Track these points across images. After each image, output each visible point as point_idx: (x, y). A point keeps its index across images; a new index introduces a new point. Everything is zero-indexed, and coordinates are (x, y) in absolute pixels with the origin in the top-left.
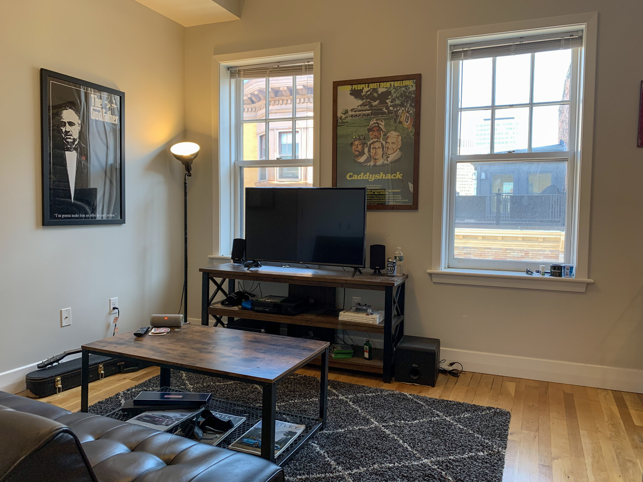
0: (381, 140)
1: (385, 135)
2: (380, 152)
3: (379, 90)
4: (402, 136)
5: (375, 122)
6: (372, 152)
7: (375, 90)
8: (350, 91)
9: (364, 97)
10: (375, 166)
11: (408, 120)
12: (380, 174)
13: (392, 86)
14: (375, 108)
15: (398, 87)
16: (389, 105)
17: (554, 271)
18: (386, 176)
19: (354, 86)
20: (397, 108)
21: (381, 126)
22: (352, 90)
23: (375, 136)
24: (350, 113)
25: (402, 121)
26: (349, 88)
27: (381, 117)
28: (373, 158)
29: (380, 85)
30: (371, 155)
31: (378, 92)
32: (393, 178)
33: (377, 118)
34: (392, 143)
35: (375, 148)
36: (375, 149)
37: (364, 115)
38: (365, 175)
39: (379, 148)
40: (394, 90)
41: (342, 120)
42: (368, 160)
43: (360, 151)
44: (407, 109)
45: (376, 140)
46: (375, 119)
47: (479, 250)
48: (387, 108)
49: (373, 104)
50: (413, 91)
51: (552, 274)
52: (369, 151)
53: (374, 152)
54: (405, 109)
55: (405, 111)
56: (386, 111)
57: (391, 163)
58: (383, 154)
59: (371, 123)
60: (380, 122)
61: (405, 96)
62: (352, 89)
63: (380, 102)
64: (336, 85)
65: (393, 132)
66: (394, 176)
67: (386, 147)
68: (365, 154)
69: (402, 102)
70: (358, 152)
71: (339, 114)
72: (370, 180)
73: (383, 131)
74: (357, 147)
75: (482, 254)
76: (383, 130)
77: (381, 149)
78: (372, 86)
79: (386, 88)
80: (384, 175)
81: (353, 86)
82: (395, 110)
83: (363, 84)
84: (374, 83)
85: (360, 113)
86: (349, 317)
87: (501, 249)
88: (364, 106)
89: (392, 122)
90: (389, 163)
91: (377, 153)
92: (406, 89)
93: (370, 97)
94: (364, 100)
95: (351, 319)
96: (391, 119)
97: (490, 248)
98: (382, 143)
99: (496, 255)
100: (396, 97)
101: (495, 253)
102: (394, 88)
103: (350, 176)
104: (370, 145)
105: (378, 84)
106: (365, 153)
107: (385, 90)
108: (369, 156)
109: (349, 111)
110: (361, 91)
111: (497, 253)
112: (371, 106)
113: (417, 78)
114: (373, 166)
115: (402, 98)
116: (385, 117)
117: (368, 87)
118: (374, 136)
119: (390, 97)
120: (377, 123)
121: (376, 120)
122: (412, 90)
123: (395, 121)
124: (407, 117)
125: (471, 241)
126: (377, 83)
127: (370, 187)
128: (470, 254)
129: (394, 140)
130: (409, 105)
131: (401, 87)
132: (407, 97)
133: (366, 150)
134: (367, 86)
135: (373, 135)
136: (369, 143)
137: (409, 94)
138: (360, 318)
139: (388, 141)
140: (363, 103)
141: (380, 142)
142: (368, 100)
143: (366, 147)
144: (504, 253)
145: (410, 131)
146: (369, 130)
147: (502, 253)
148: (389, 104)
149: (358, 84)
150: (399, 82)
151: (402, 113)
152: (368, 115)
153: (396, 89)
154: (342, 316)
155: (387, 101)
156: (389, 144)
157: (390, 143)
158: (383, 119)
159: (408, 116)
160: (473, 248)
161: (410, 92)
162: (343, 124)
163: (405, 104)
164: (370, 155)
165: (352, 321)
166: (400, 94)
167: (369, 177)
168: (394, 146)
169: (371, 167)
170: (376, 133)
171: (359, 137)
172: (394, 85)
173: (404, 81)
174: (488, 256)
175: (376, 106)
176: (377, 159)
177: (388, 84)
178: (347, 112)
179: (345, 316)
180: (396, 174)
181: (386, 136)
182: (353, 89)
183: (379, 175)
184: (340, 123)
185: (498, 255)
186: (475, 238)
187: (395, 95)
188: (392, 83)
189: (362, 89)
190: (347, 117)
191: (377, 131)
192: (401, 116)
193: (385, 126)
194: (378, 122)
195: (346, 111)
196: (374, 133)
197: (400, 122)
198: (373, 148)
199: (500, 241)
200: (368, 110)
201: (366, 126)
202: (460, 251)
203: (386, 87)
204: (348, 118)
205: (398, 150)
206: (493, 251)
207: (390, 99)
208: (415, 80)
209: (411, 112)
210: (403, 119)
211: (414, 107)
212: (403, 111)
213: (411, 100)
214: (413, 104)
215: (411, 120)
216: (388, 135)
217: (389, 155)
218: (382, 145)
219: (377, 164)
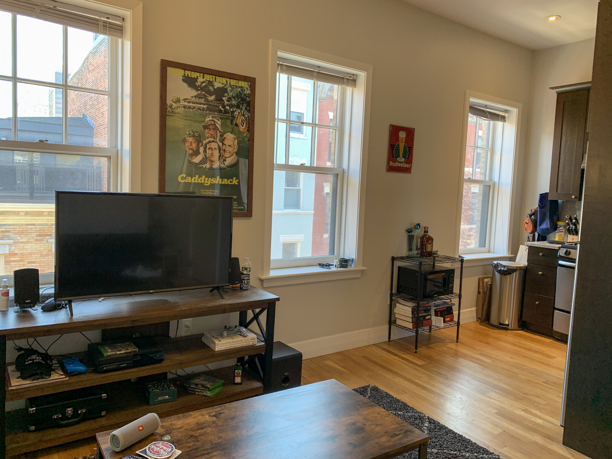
0: (218, 140)
1: (221, 136)
2: (216, 153)
4: (238, 139)
5: (211, 119)
6: (208, 152)
7: (210, 83)
8: (183, 76)
9: (199, 88)
10: (211, 168)
11: (244, 123)
12: (216, 178)
13: (228, 83)
14: (211, 103)
15: (234, 85)
16: (225, 104)
17: (344, 264)
18: (222, 181)
19: (187, 73)
20: (233, 109)
21: (217, 125)
22: (184, 76)
23: (211, 135)
24: (183, 103)
25: (238, 123)
26: (182, 72)
27: (217, 114)
28: (209, 160)
29: (215, 78)
30: (207, 156)
31: (214, 86)
32: (229, 183)
33: (213, 115)
34: (229, 146)
35: (212, 148)
36: (211, 150)
37: (199, 109)
38: (200, 179)
39: (215, 149)
40: (230, 88)
41: (172, 109)
42: (204, 161)
43: (195, 149)
44: (242, 112)
45: (212, 139)
46: (211, 116)
47: (20, 227)
48: (224, 107)
49: (209, 98)
50: (248, 94)
52: (205, 151)
53: (210, 153)
54: (241, 112)
55: (241, 114)
56: (223, 109)
57: (228, 167)
58: (220, 156)
59: (207, 120)
60: (217, 121)
61: (240, 97)
63: (216, 97)
64: (165, 65)
65: (229, 134)
66: (231, 182)
67: (223, 149)
68: (201, 154)
69: (238, 103)
70: (192, 151)
71: (169, 102)
72: (205, 184)
73: (220, 131)
74: (191, 144)
75: (24, 232)
77: (218, 151)
78: (208, 77)
79: (223, 84)
81: (186, 71)
82: (231, 110)
83: (198, 72)
84: (210, 75)
85: (195, 105)
86: (227, 344)
87: (47, 225)
88: (199, 98)
89: (229, 122)
90: (225, 167)
91: (213, 155)
92: (242, 90)
93: (205, 89)
94: (199, 92)
95: (229, 346)
96: (227, 119)
97: (34, 225)
98: (218, 144)
99: (40, 231)
100: (233, 97)
101: (39, 229)
102: (231, 86)
103: (183, 178)
104: (206, 145)
105: (214, 77)
106: (200, 153)
107: (221, 86)
108: (204, 157)
109: (181, 100)
110: (196, 79)
111: (41, 229)
112: (207, 100)
113: (252, 81)
114: (209, 169)
115: (238, 99)
116: (222, 116)
117: (203, 78)
118: (210, 135)
119: (226, 94)
121: (213, 117)
122: (247, 93)
123: (232, 123)
124: (243, 120)
125: (11, 217)
126: (212, 75)
127: (205, 192)
128: (9, 232)
129: (231, 143)
130: (244, 108)
131: (237, 87)
132: (243, 99)
133: (202, 149)
134: (202, 76)
135: (209, 133)
136: (204, 142)
137: (244, 96)
138: (239, 343)
139: (224, 143)
140: (198, 95)
141: (217, 142)
142: (203, 92)
143: (202, 146)
144: (49, 229)
145: (245, 135)
146: (205, 127)
147: (47, 229)
148: (226, 102)
149: (192, 71)
150: (235, 81)
151: (238, 115)
152: (203, 109)
153: (232, 88)
154: (219, 346)
155: (224, 99)
156: (225, 146)
157: (227, 146)
158: (220, 118)
159: (244, 120)
160: (13, 225)
162: (173, 115)
163: (241, 106)
164: (205, 155)
165: (231, 348)
166: (236, 94)
167: (204, 181)
168: (231, 149)
169: (207, 170)
170: (212, 132)
171: (194, 133)
172: (230, 83)
173: (239, 81)
174: (31, 233)
175: (211, 101)
176: (213, 162)
177: (224, 80)
178: (178, 101)
179: (222, 345)
180: (233, 179)
181: (223, 136)
182: (186, 75)
183: (215, 179)
184: (170, 112)
185: (43, 231)
186: (17, 213)
187: (231, 94)
188: (228, 80)
189: (196, 77)
190: (179, 107)
191: (213, 130)
192: (237, 118)
193: (222, 126)
195: (177, 99)
196: (210, 132)
197: (237, 125)
198: (209, 149)
199: (45, 216)
200: (204, 104)
201: (201, 122)
203: (222, 82)
204: (180, 108)
205: (235, 154)
206: (37, 227)
207: (227, 97)
208: (249, 83)
209: (246, 116)
210: (239, 121)
211: (249, 111)
212: (239, 113)
213: (246, 103)
214: (248, 108)
215: (246, 125)
216: (225, 136)
217: (226, 158)
218: (219, 146)
219: (214, 167)
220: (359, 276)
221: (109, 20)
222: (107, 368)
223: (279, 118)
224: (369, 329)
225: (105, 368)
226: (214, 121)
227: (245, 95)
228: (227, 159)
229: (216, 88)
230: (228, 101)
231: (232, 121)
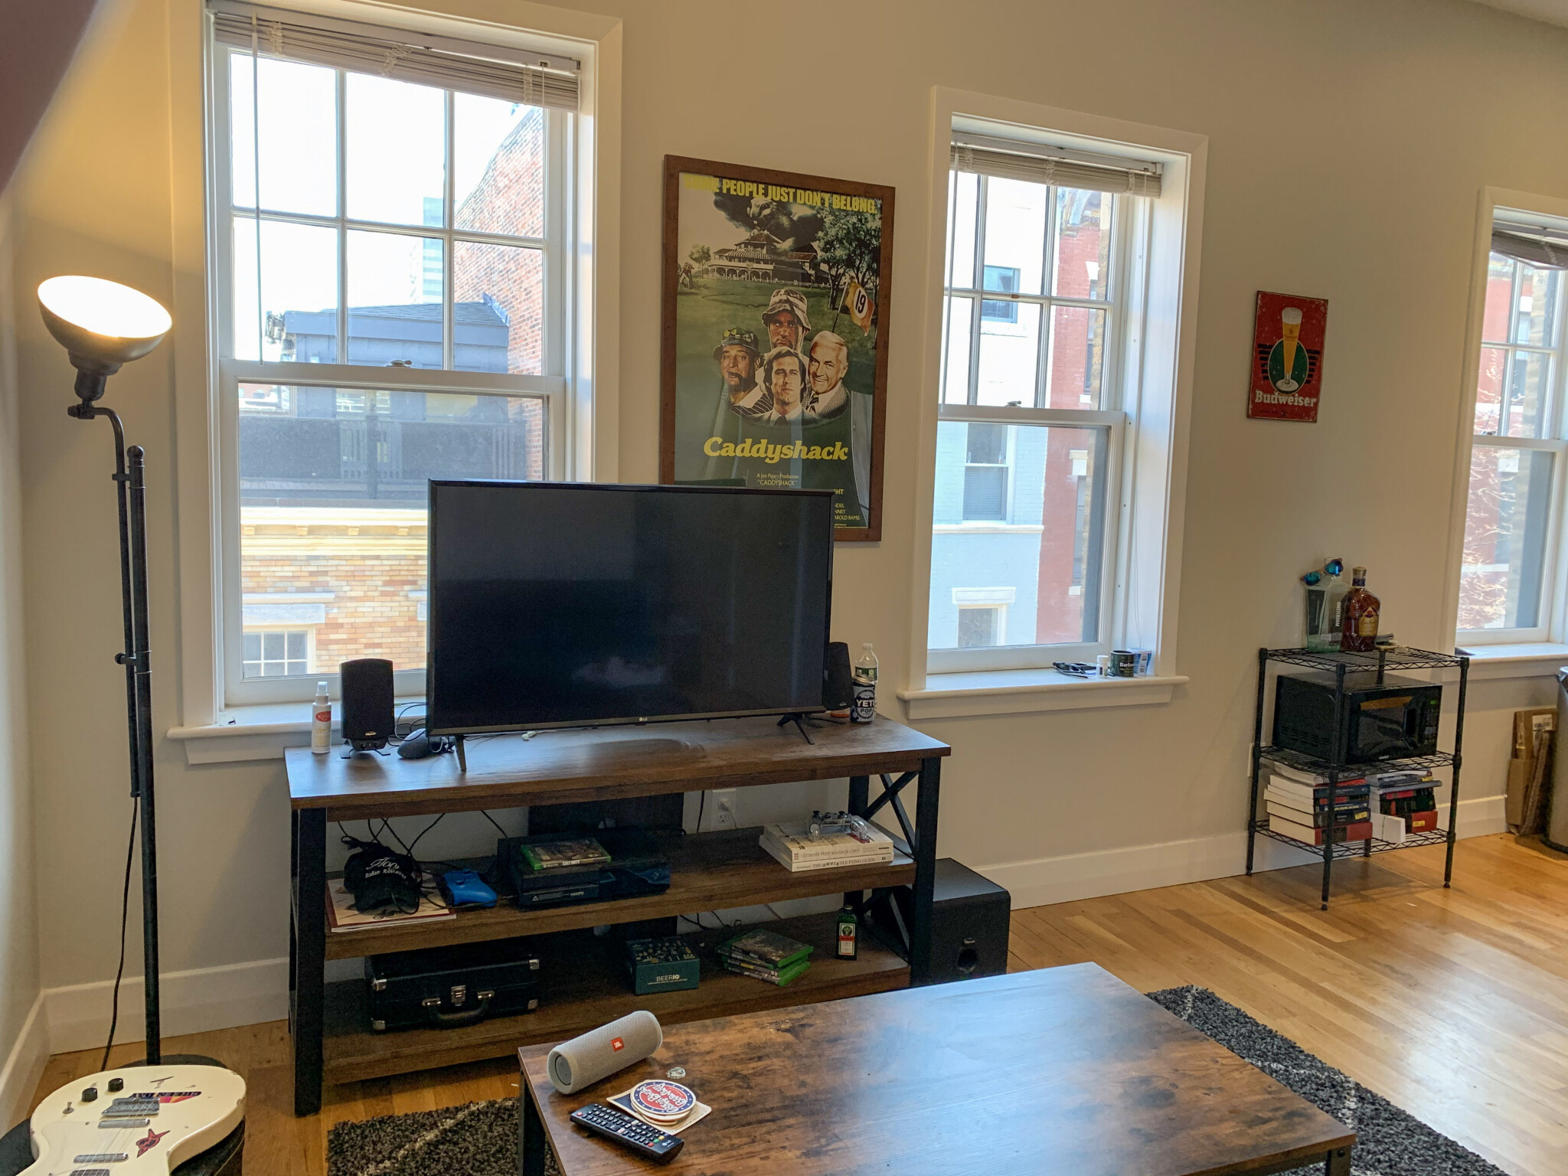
0: (799, 351)
1: (808, 339)
2: (795, 383)
3: (793, 211)
4: (850, 346)
5: (784, 297)
6: (774, 380)
7: (782, 207)
8: (716, 194)
9: (755, 222)
10: (782, 420)
11: (863, 305)
12: (794, 445)
13: (827, 205)
14: (783, 258)
15: (840, 210)
16: (818, 257)
17: (1125, 665)
18: (809, 451)
19: (728, 184)
20: (838, 269)
21: (797, 311)
22: (719, 194)
23: (784, 337)
24: (716, 261)
25: (849, 306)
26: (711, 184)
27: (798, 286)
28: (779, 400)
29: (795, 194)
30: (773, 391)
31: (791, 213)
32: (826, 457)
33: (787, 288)
34: (826, 363)
35: (784, 371)
36: (782, 375)
37: (755, 273)
38: (756, 447)
39: (792, 372)
40: (831, 218)
41: (690, 277)
42: (764, 404)
43: (743, 375)
44: (860, 276)
45: (785, 349)
46: (783, 291)
47: (349, 563)
48: (815, 266)
49: (778, 246)
50: (875, 231)
51: (1121, 672)
52: (768, 379)
53: (781, 382)
54: (857, 275)
55: (856, 280)
56: (812, 272)
57: (824, 416)
58: (803, 390)
59: (774, 299)
60: (797, 301)
61: (856, 239)
62: (721, 189)
63: (795, 242)
64: (675, 167)
65: (827, 333)
66: (829, 453)
67: (811, 372)
68: (758, 387)
69: (849, 255)
70: (737, 379)
71: (683, 260)
72: (767, 461)
73: (804, 327)
74: (735, 364)
75: (356, 574)
76: (805, 325)
77: (798, 378)
78: (777, 193)
79: (813, 207)
80: (805, 449)
81: (724, 181)
82: (833, 272)
83: (753, 182)
84: (782, 186)
85: (744, 265)
86: (821, 857)
87: (405, 557)
88: (756, 246)
89: (826, 303)
90: (816, 417)
91: (787, 387)
92: (860, 220)
93: (769, 224)
94: (755, 231)
95: (826, 862)
96: (822, 296)
97: (378, 558)
98: (800, 360)
99: (392, 573)
100: (837, 238)
101: (388, 568)
102: (832, 212)
104: (770, 362)
105: (792, 191)
106: (756, 384)
107: (809, 212)
108: (766, 393)
109: (711, 253)
110: (747, 200)
111: (393, 568)
112: (773, 251)
113: (885, 196)
114: (776, 422)
115: (851, 244)
116: (810, 290)
117: (766, 194)
118: (780, 337)
119: (820, 234)
120: (787, 301)
121: (787, 293)
122: (874, 228)
123: (834, 304)
124: (861, 297)
125: (329, 540)
126: (787, 187)
127: (767, 479)
128: (325, 573)
129: (830, 356)
130: (865, 265)
131: (847, 213)
132: (862, 244)
133: (760, 375)
134: (761, 191)
135: (779, 334)
136: (767, 356)
137: (865, 237)
138: (849, 854)
139: (815, 356)
140: (753, 238)
141: (796, 355)
142: (766, 232)
143: (761, 365)
144: (411, 568)
145: (866, 335)
146: (769, 319)
147: (406, 568)
148: (820, 254)
149: (738, 180)
150: (844, 197)
151: (849, 284)
152: (766, 275)
153: (836, 216)
154: (801, 859)
155: (815, 245)
156: (817, 364)
157: (822, 363)
158: (806, 294)
159: (863, 296)
160: (333, 558)
161: (868, 230)
162: (693, 291)
163: (858, 262)
164: (769, 389)
165: (833, 866)
166: (845, 231)
167: (766, 452)
168: (830, 372)
169: (772, 425)
170: (785, 331)
171: (742, 335)
172: (831, 205)
173: (854, 199)
174: (372, 576)
175: (785, 253)
176: (787, 404)
177: (816, 198)
178: (705, 255)
179: (808, 858)
180: (834, 447)
181: (811, 340)
182: (725, 191)
183: (792, 447)
184: (686, 286)
185: (397, 573)
186: (341, 531)
187: (832, 232)
188: (827, 196)
189: (747, 195)
190: (707, 271)
191: (789, 324)
192: (847, 293)
193: (810, 313)
194: (791, 299)
195: (703, 252)
196: (781, 330)
197: (846, 310)
198: (778, 372)
199: (403, 537)
200: (766, 262)
202: (298, 569)
203: (810, 203)
204: (710, 275)
205: (839, 383)
206: (385, 562)
207: (822, 241)
208: (879, 202)
209: (870, 285)
210: (852, 300)
211: (876, 273)
212: (852, 278)
213: (870, 252)
214: (875, 265)
215: (870, 308)
216: (816, 339)
217: (817, 393)
218: (802, 365)
219: (788, 417)
220: (1166, 698)
221: (546, 70)
222: (542, 898)
223: (954, 286)
224: (1192, 841)
225: (535, 899)
226: (791, 304)
227: (868, 232)
228: (820, 396)
229: (795, 218)
230: (825, 250)
231: (834, 301)
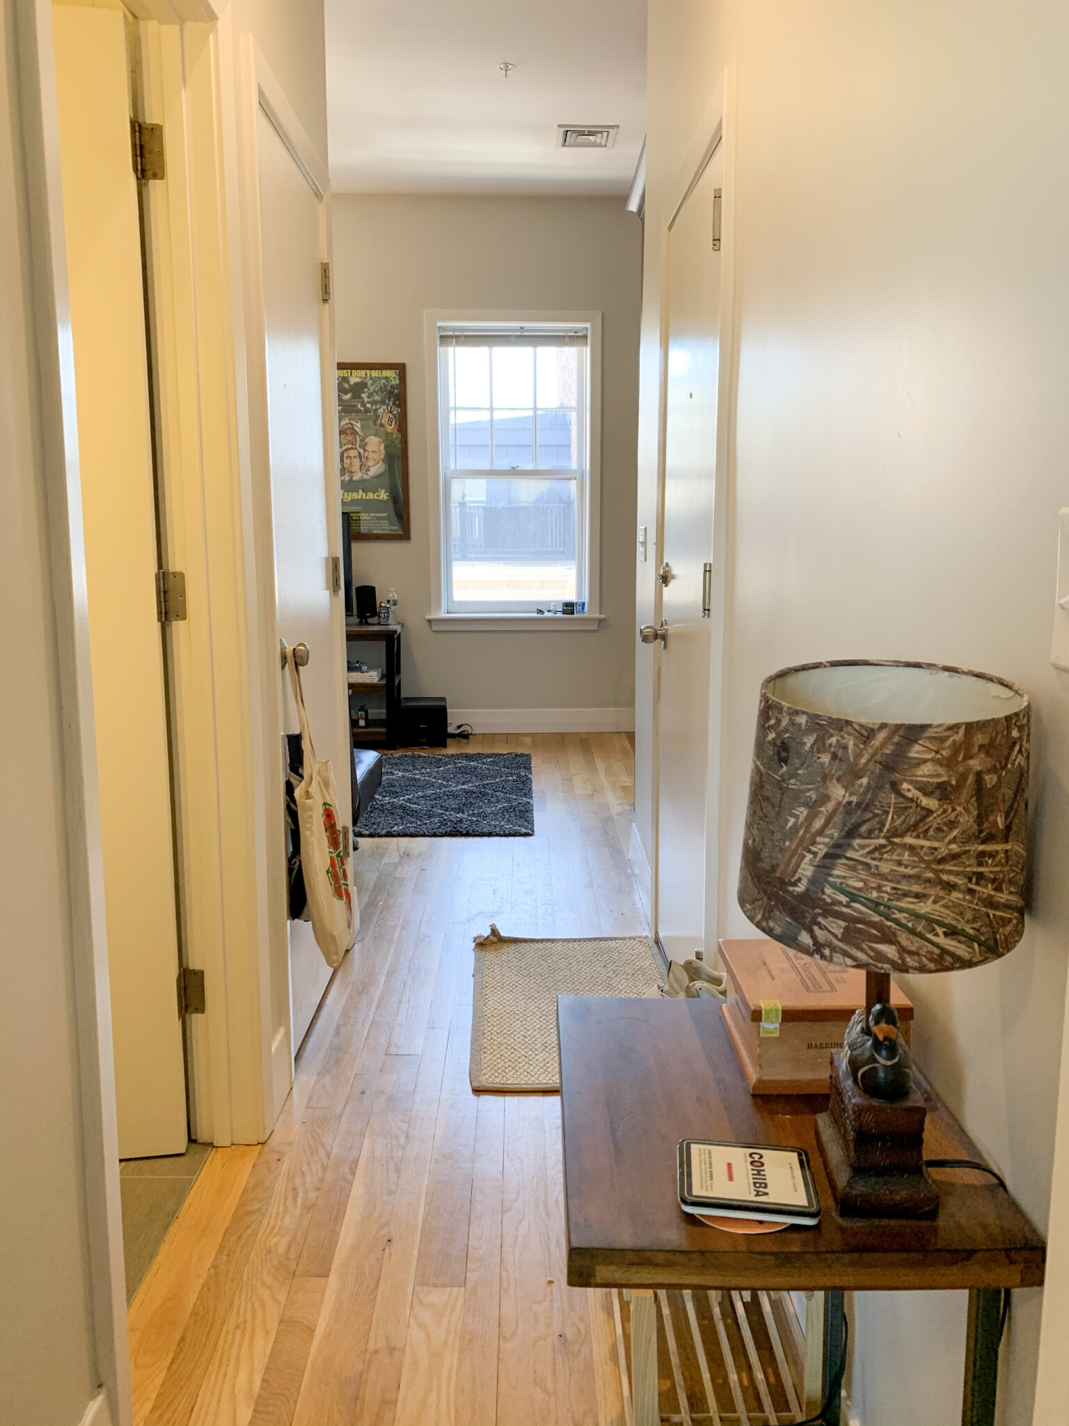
0: (358, 446)
1: (362, 440)
2: (357, 463)
3: (351, 380)
4: (385, 443)
5: (348, 422)
6: (345, 462)
7: (345, 379)
10: (351, 481)
11: (392, 422)
12: (358, 492)
13: (368, 375)
14: (347, 403)
15: (375, 377)
16: (365, 401)
17: (567, 608)
18: (366, 495)
20: (376, 406)
21: (355, 428)
23: (349, 440)
25: (384, 423)
28: (348, 471)
29: (353, 373)
30: (345, 466)
31: (350, 382)
33: (350, 417)
34: (373, 452)
35: (350, 457)
36: (349, 459)
39: (355, 457)
40: (371, 381)
42: (341, 473)
44: (389, 408)
45: (350, 446)
46: (347, 419)
48: (363, 405)
49: (343, 398)
51: (564, 612)
52: (342, 461)
53: (349, 462)
54: (387, 408)
55: (387, 411)
56: (362, 408)
57: (373, 477)
58: (361, 466)
59: (343, 423)
60: (355, 423)
61: (385, 390)
63: (353, 395)
65: (373, 437)
66: (378, 496)
67: (365, 456)
69: (382, 399)
73: (359, 435)
77: (358, 460)
78: (341, 373)
79: (361, 378)
80: (364, 494)
82: (374, 407)
84: (344, 369)
89: (371, 423)
90: (369, 478)
91: (352, 464)
92: (387, 381)
96: (369, 419)
98: (358, 451)
100: (375, 391)
102: (371, 378)
104: (343, 453)
105: (349, 371)
107: (358, 380)
112: (341, 400)
113: (401, 368)
114: (348, 482)
115: (383, 393)
118: (347, 441)
119: (366, 390)
120: (350, 423)
121: (349, 419)
122: (395, 384)
124: (390, 419)
126: (347, 369)
129: (375, 448)
130: (391, 403)
131: (380, 378)
132: (388, 392)
135: (346, 439)
136: (340, 450)
137: (390, 389)
139: (366, 448)
141: (356, 449)
145: (394, 436)
146: (341, 433)
148: (366, 399)
150: (377, 371)
151: (383, 413)
153: (374, 380)
155: (363, 395)
156: (368, 453)
157: (370, 452)
158: (359, 419)
163: (387, 402)
164: (343, 466)
166: (379, 387)
168: (376, 456)
169: (345, 483)
172: (370, 375)
173: (383, 371)
176: (353, 472)
177: (362, 373)
180: (380, 492)
181: (364, 441)
187: (372, 388)
188: (368, 372)
191: (351, 435)
192: (382, 417)
193: (362, 428)
194: (352, 422)
196: (348, 438)
197: (382, 425)
198: (347, 457)
203: (360, 376)
205: (381, 462)
207: (367, 393)
208: (397, 371)
209: (395, 412)
210: (385, 420)
211: (398, 406)
212: (384, 410)
213: (394, 396)
214: (397, 402)
215: (396, 423)
216: (366, 440)
217: (369, 467)
218: (359, 453)
219: (354, 479)
220: (595, 628)
226: (352, 425)
227: (392, 386)
228: (371, 468)
229: (352, 384)
230: (368, 397)
231: (375, 423)
